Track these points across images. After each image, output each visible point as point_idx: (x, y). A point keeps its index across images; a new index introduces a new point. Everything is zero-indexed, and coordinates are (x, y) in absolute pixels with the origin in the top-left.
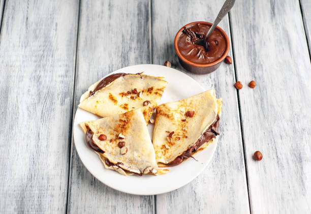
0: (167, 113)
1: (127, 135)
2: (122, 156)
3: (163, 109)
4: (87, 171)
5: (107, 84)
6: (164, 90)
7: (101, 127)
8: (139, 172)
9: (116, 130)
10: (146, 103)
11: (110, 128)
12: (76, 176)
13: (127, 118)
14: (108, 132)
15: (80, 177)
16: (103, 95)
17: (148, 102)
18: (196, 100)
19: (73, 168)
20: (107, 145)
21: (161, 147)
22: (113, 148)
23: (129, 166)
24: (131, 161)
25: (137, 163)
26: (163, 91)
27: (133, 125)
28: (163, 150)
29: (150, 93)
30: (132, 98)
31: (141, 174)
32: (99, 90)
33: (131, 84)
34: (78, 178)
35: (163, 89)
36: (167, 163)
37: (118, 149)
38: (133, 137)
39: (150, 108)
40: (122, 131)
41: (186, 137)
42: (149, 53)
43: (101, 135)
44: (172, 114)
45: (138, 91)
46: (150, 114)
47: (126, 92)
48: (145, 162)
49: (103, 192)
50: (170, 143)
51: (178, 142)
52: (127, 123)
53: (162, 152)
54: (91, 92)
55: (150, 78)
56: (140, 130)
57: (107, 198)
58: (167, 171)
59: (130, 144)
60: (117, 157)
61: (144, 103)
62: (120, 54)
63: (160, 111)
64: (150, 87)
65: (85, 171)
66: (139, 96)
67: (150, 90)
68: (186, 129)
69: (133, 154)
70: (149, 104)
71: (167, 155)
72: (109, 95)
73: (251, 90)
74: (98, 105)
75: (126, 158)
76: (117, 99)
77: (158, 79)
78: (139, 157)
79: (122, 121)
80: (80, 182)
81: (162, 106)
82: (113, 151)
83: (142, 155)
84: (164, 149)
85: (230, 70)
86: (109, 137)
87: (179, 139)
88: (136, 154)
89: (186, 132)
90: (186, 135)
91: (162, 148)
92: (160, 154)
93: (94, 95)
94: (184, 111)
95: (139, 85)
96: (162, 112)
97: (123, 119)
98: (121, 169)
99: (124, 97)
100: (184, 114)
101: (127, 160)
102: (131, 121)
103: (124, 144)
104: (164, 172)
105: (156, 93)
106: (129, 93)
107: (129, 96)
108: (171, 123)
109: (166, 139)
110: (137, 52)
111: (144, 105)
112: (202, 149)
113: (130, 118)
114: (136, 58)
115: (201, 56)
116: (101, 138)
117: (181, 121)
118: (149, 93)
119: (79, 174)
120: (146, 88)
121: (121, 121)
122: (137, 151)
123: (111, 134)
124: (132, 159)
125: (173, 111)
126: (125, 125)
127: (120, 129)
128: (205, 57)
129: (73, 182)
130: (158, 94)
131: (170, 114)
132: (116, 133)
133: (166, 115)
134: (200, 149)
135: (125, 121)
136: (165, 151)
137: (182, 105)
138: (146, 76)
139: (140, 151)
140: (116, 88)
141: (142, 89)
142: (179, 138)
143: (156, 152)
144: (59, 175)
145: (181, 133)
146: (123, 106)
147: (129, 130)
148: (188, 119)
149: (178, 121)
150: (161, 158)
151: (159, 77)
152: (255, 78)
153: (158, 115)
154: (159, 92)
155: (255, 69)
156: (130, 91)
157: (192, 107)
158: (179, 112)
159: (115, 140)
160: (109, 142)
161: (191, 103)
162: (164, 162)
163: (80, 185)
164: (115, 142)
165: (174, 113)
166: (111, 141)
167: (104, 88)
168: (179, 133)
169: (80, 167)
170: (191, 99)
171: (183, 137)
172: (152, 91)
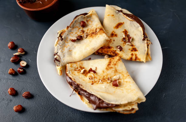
0: (112, 63)
17: (121, 48)
20: (78, 29)
21: (82, 67)
22: (76, 33)
23: (60, 45)
29: (132, 51)
30: (124, 39)
37: (76, 36)
40: (90, 34)
41: (92, 84)
47: (128, 33)
52: (95, 34)
54: (121, 11)
60: (68, 36)
61: (120, 46)
63: (114, 59)
64: (137, 49)
70: (119, 50)
71: (75, 72)
72: (122, 22)
74: (110, 17)
79: (96, 30)
90: (95, 84)
92: (75, 66)
96: (112, 60)
99: (123, 33)
102: (97, 36)
105: (132, 55)
106: (128, 36)
107: (125, 36)
108: (104, 69)
113: (99, 34)
117: (107, 77)
120: (135, 47)
123: (88, 30)
131: (112, 66)
135: (96, 32)
136: (79, 70)
137: (123, 75)
141: (134, 45)
145: (96, 80)
146: (114, 33)
147: (91, 39)
149: (107, 75)
150: (72, 67)
153: (110, 58)
154: (134, 57)
156: (130, 36)
160: (81, 29)
161: (126, 82)
164: (82, 33)
165: (114, 69)
168: (97, 78)
171: (93, 82)
172: (134, 51)
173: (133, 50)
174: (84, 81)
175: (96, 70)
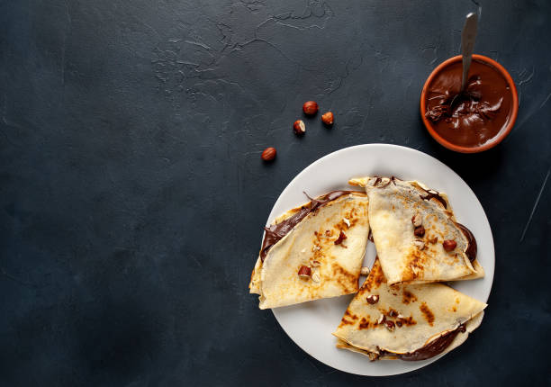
0: (343, 277)
1: (411, 245)
5: (438, 341)
6: (340, 322)
7: (452, 264)
8: (397, 181)
9: (429, 257)
10: (375, 299)
11: (436, 261)
13: (411, 270)
14: (440, 256)
17: (371, 302)
18: (292, 294)
20: (442, 233)
21: (357, 223)
22: (434, 228)
23: (411, 193)
24: (407, 202)
25: (398, 198)
26: (343, 320)
27: (400, 259)
28: (355, 217)
29: (364, 320)
30: (395, 314)
32: (450, 330)
33: (395, 337)
35: (343, 324)
36: (350, 196)
37: (425, 225)
38: (402, 242)
39: (369, 291)
40: (419, 253)
41: (316, 233)
43: (451, 251)
44: (335, 273)
45: (385, 325)
47: (405, 326)
50: (342, 229)
51: (329, 227)
52: (411, 263)
53: (356, 214)
54: (464, 330)
59: (406, 231)
60: (429, 211)
61: (377, 301)
63: (353, 282)
64: (364, 330)
66: (384, 316)
67: (365, 325)
68: (315, 246)
69: (403, 212)
70: (369, 297)
71: (348, 210)
72: (434, 323)
74: (453, 304)
75: (414, 208)
76: (420, 313)
79: (419, 267)
81: (349, 290)
82: (433, 223)
84: (353, 219)
86: (439, 247)
87: (327, 232)
89: (315, 243)
90: (316, 237)
91: (356, 220)
92: (361, 211)
93: (459, 324)
96: (351, 279)
97: (418, 270)
98: (426, 189)
99: (407, 316)
101: (413, 205)
102: (405, 265)
105: (355, 317)
106: (400, 323)
107: (400, 317)
108: (337, 260)
111: (378, 297)
112: (293, 211)
113: (407, 270)
117: (321, 261)
118: (367, 319)
120: (371, 329)
121: (421, 267)
123: (435, 251)
124: (405, 205)
125: (332, 280)
126: (415, 261)
127: (422, 257)
130: (353, 315)
131: (338, 275)
132: (428, 252)
134: (296, 210)
135: (415, 266)
136: (352, 216)
137: (317, 289)
141: (377, 329)
143: (366, 214)
145: (323, 241)
146: (412, 299)
147: (407, 252)
148: (309, 264)
149: (326, 262)
150: (360, 205)
153: (356, 276)
154: (350, 319)
156: (398, 328)
157: (300, 284)
158: (323, 278)
159: (429, 241)
160: (440, 239)
161: (302, 290)
164: (430, 238)
165: (331, 276)
166: (436, 240)
167: (444, 334)
168: (326, 243)
170: (300, 298)
171: (321, 235)
172: (362, 322)
173: (365, 323)
174: (326, 220)
175: (342, 246)
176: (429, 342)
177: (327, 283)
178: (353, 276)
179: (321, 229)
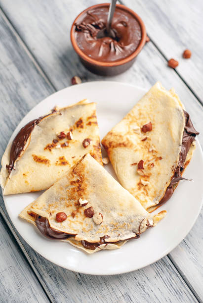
1: (89, 196)
2: (100, 227)
3: (112, 139)
4: (64, 270)
5: (23, 145)
6: (96, 114)
7: (50, 206)
8: (134, 235)
9: (71, 198)
10: (87, 143)
11: (63, 199)
12: (54, 284)
13: (79, 175)
14: (62, 206)
15: (60, 283)
16: (25, 162)
17: (87, 140)
18: (145, 107)
19: (44, 277)
20: (72, 224)
21: (137, 187)
22: (81, 223)
23: (117, 235)
24: (115, 227)
25: (124, 224)
26: (96, 117)
27: (90, 179)
28: (142, 190)
29: (82, 127)
30: (63, 145)
31: (138, 236)
32: (18, 159)
33: (53, 129)
34: (58, 285)
35: (94, 114)
36: (158, 203)
37: (89, 220)
38: (97, 195)
39: (94, 146)
40: (80, 195)
41: (161, 158)
42: (44, 79)
43: (58, 215)
44: (128, 140)
45: (66, 133)
46: (99, 154)
47: (51, 142)
48: (133, 218)
49: (101, 284)
50: (144, 176)
51: (154, 170)
52: (82, 182)
53: (143, 193)
54: (7, 167)
55: (71, 108)
56: (103, 181)
57: (111, 290)
58: (165, 213)
59: (99, 206)
60: (94, 232)
61: (84, 144)
62: (8, 99)
63: (110, 143)
64: (77, 120)
65: (61, 272)
66: (70, 139)
67: (79, 124)
68: (154, 149)
69: (112, 217)
70: (91, 142)
71: (151, 192)
72: (33, 158)
73: (189, 61)
74: (28, 179)
75: (106, 227)
76: (47, 158)
77: (81, 105)
78: (121, 215)
79: (74, 182)
80: (64, 289)
81: (109, 137)
82: (84, 226)
83: (123, 210)
84: (142, 188)
85: (152, 50)
86: (68, 212)
87: (153, 166)
88: (115, 215)
89: (156, 152)
90: (158, 156)
91: (139, 189)
92: (142, 197)
93: (15, 168)
94: (138, 127)
95: (62, 125)
96: (114, 144)
97: (75, 179)
98: (110, 244)
99: (53, 150)
100: (140, 131)
101: (109, 228)
102: (85, 176)
103: (92, 210)
104: (161, 216)
105: (90, 124)
106: (55, 142)
107: (59, 146)
108: (132, 151)
109: (137, 174)
110: (28, 85)
111: (85, 147)
112: (188, 162)
113: (82, 173)
114: (32, 94)
115: (117, 49)
116: (59, 218)
117: (142, 142)
118: (80, 129)
119: (56, 280)
120: (73, 124)
121: (72, 183)
122: (113, 209)
123: (68, 206)
124: (115, 223)
125: (126, 134)
126: (80, 186)
127: (76, 193)
128: (123, 48)
129: (54, 294)
130: (92, 125)
131: (124, 140)
132: (73, 202)
133: (120, 144)
134: (186, 164)
135: (78, 181)
136: (144, 189)
137: (131, 122)
138: (65, 109)
139: (118, 207)
140: (36, 144)
141: (68, 128)
142: (153, 164)
143: (137, 197)
144: (32, 296)
145: (151, 158)
146: (59, 162)
147: (89, 189)
148: (149, 135)
149: (138, 144)
150: (146, 201)
151: (80, 102)
152: (184, 45)
153: (110, 149)
154: (92, 120)
155: (177, 35)
156: (55, 138)
157: (144, 118)
158: (132, 132)
159: (78, 211)
160: (70, 218)
161: (140, 114)
162: (154, 204)
163: (67, 293)
164: (78, 214)
165: (128, 136)
166: (73, 215)
167: (22, 153)
168: (148, 157)
169: (51, 270)
170: (138, 108)
171: (156, 160)
172: (82, 124)
173: (79, 126)
174: (162, 173)
175: (136, 164)
176: (28, 140)
177: (128, 131)
178: (113, 147)
179: (159, 164)
